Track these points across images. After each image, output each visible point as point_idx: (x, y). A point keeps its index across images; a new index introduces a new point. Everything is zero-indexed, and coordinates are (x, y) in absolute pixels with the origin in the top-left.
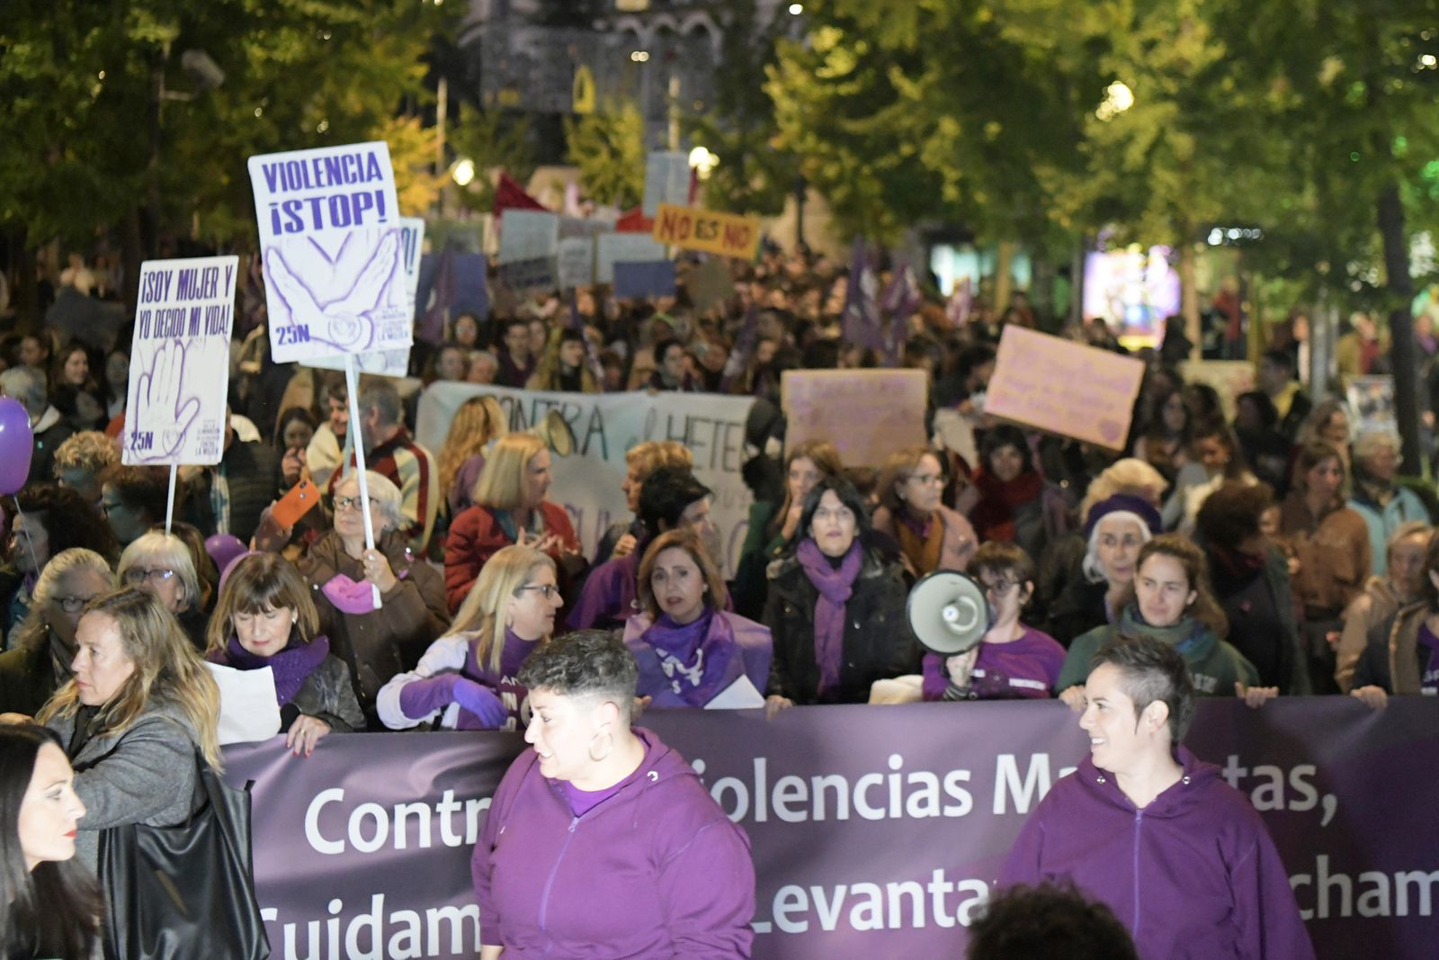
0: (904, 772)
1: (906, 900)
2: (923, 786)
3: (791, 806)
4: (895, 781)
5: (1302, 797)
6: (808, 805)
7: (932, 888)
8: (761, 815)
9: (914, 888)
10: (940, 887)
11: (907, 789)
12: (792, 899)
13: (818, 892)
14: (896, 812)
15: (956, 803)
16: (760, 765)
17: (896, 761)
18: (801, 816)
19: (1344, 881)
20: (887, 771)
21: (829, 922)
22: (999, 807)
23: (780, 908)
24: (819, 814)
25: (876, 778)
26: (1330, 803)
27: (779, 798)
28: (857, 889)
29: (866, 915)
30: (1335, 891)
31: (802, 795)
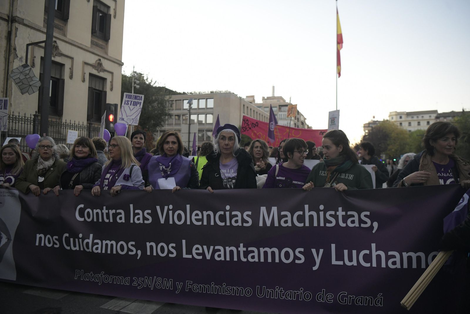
0: (231, 211)
1: (231, 252)
2: (236, 216)
3: (197, 220)
4: (228, 214)
5: (366, 223)
6: (202, 220)
7: (239, 249)
8: (188, 223)
9: (234, 249)
10: (242, 249)
11: (231, 217)
12: (197, 249)
13: (205, 247)
14: (228, 224)
15: (247, 222)
16: (188, 206)
17: (228, 208)
18: (200, 223)
19: (382, 253)
20: (225, 211)
21: (208, 257)
22: (261, 224)
23: (194, 251)
24: (205, 223)
25: (222, 213)
26: (376, 225)
27: (194, 217)
28: (217, 247)
29: (219, 256)
30: (379, 257)
31: (200, 217)
